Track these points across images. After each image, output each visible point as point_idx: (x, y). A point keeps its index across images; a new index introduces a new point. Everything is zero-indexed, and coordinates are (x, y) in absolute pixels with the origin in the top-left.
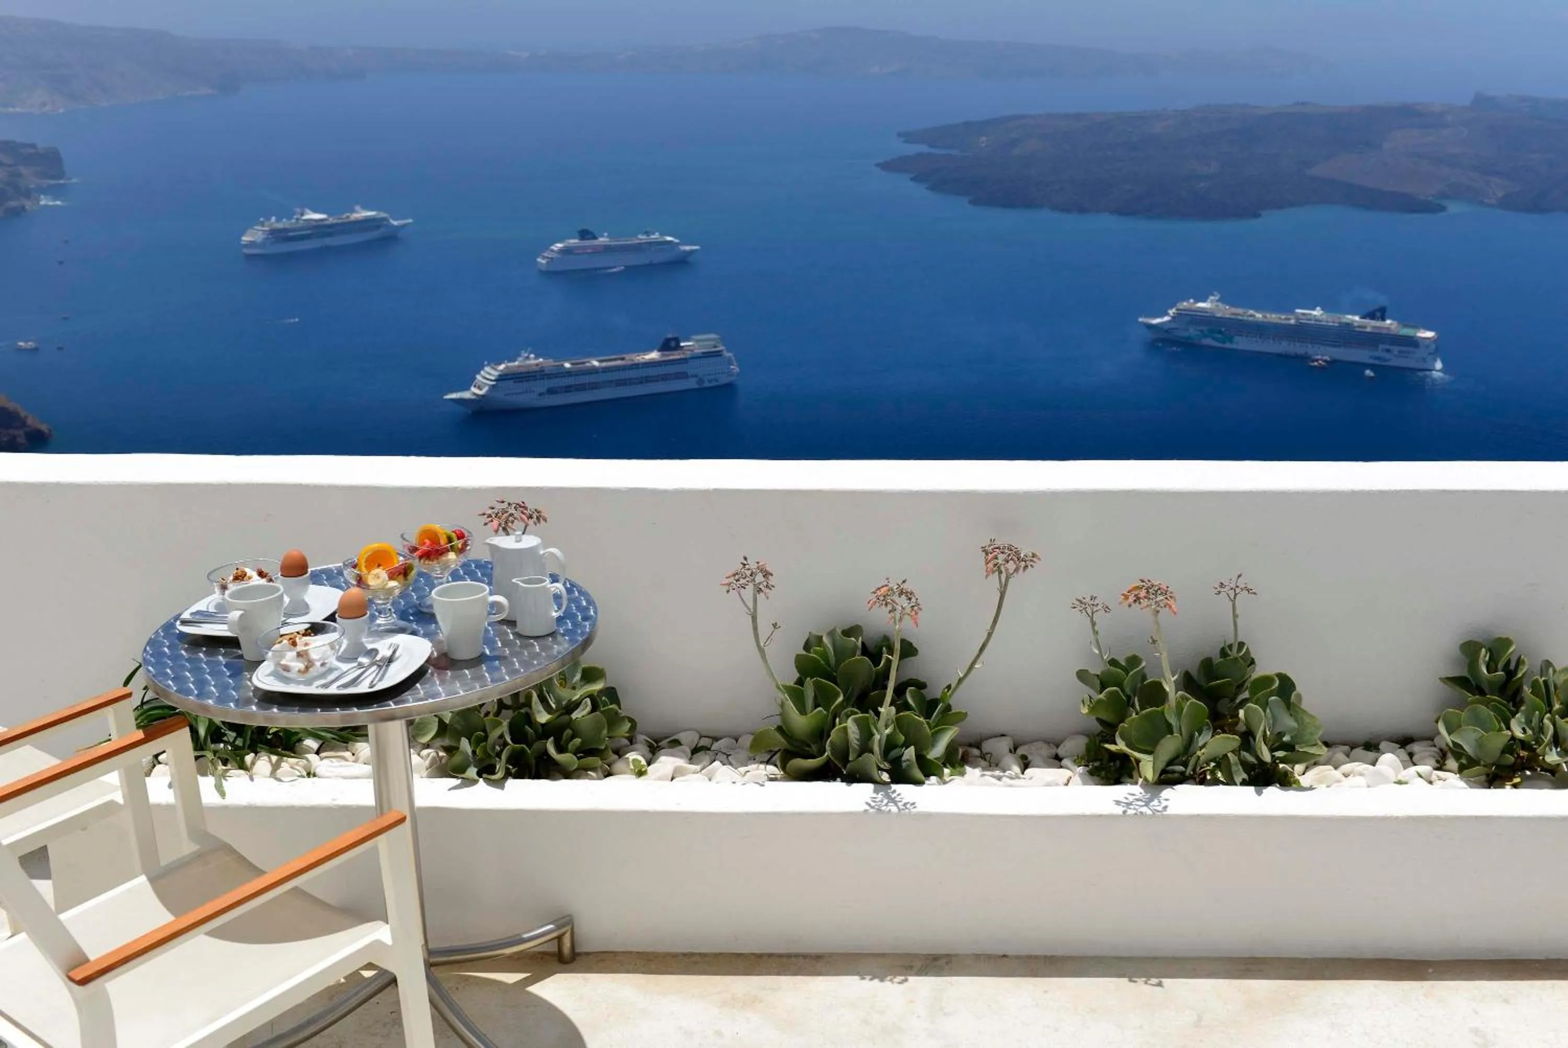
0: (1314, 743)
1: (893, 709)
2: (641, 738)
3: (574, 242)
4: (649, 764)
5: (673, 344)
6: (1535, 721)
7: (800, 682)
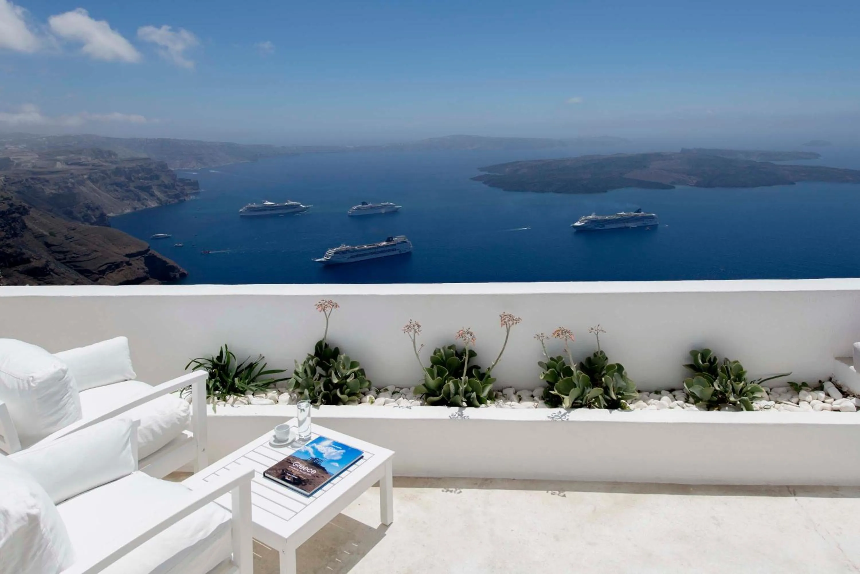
0: (633, 391)
1: (467, 377)
2: (373, 388)
3: (360, 206)
4: (376, 399)
5: (391, 239)
6: (724, 383)
7: (432, 367)
